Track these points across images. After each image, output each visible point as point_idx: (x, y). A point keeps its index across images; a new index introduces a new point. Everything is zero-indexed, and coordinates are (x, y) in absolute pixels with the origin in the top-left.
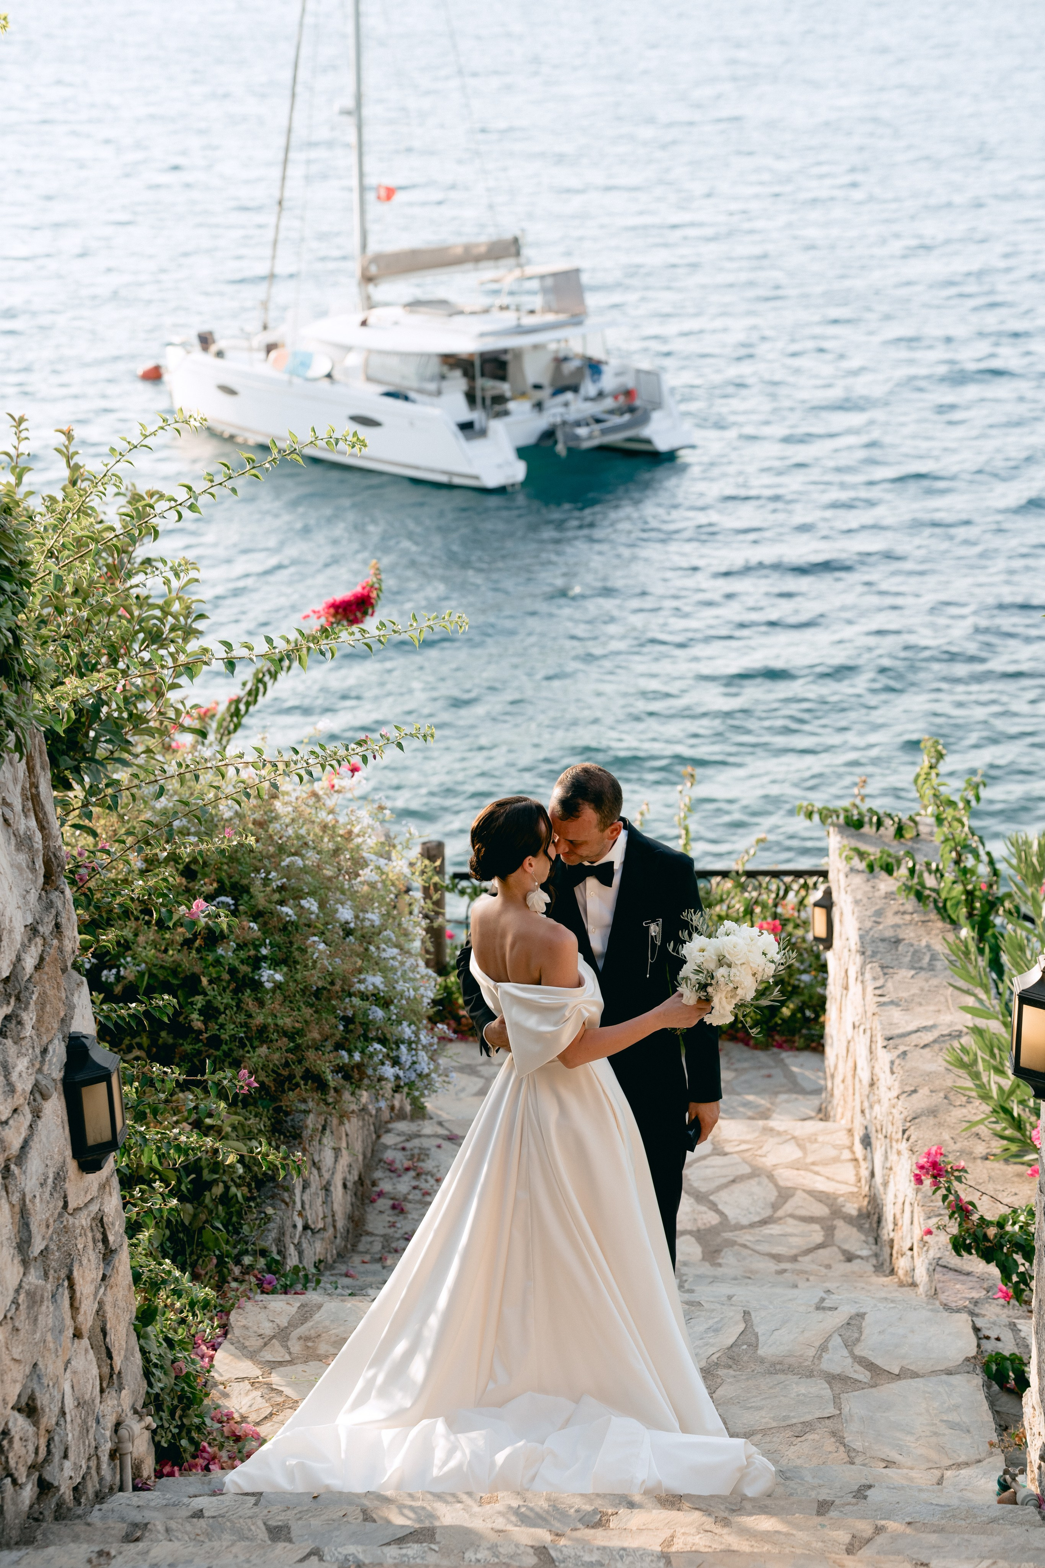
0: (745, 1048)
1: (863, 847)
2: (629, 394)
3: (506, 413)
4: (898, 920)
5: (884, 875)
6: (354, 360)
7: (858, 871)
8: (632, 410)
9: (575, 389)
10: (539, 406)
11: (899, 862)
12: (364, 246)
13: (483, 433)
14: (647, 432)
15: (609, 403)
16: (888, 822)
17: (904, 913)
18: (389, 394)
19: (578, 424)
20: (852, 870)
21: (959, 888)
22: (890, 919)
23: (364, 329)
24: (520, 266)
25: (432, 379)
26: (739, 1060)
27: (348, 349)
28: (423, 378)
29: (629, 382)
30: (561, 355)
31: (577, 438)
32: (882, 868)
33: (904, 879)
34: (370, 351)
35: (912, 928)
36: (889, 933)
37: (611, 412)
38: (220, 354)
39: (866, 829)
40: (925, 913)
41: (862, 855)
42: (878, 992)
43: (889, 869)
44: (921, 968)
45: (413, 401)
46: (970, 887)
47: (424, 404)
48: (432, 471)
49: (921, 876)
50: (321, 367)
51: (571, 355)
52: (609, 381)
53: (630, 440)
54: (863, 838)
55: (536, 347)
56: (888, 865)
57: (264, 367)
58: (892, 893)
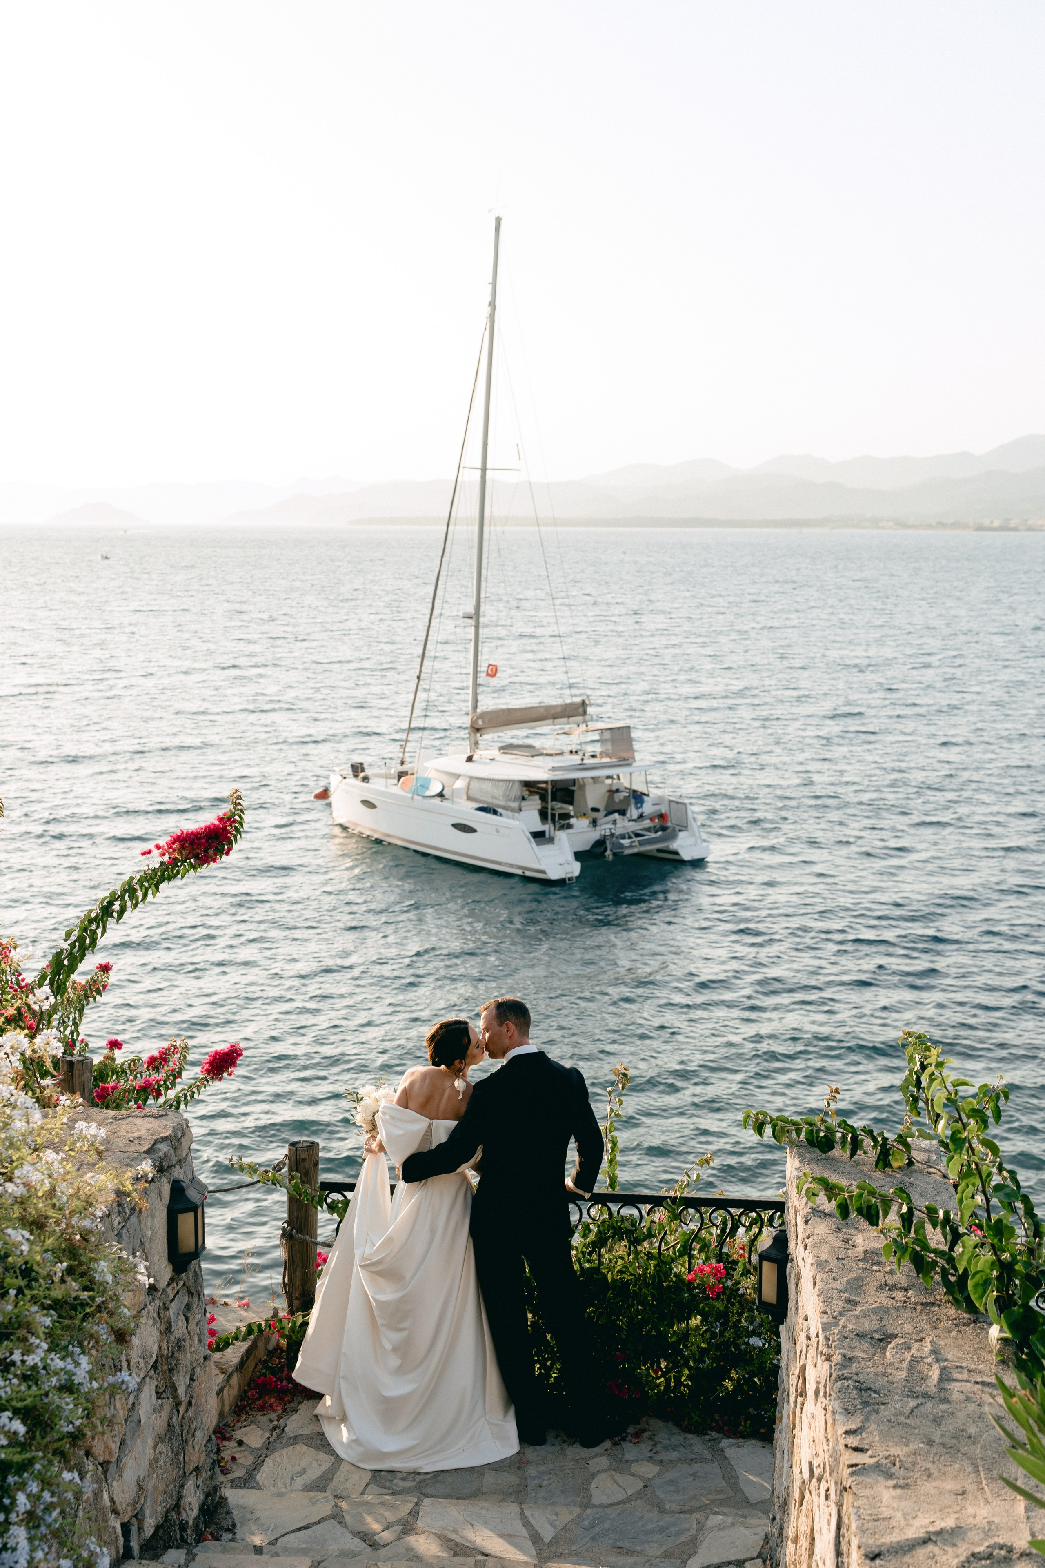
0: (675, 1430)
1: (834, 1179)
2: (662, 816)
3: (569, 826)
4: (883, 1299)
5: (864, 1223)
6: (460, 784)
7: (825, 1215)
8: (664, 829)
9: (623, 813)
10: (594, 822)
11: (887, 1203)
12: (475, 707)
13: (551, 840)
14: (675, 845)
15: (647, 823)
16: (868, 1142)
17: (894, 1287)
18: (481, 809)
19: (623, 837)
20: (815, 1211)
21: (987, 1256)
22: (874, 1299)
23: (469, 764)
24: (584, 721)
25: (514, 800)
26: (666, 1448)
27: (458, 776)
28: (507, 798)
29: (664, 809)
30: (614, 788)
31: (622, 846)
32: (859, 1211)
33: (894, 1234)
34: (471, 778)
35: (907, 1314)
36: (868, 1325)
37: (648, 830)
38: (366, 779)
39: (837, 1152)
40: (928, 1291)
41: (831, 1190)
42: (853, 1441)
43: (871, 1216)
44: (925, 1395)
45: (501, 815)
46: (1006, 1256)
47: (508, 817)
48: (511, 866)
49: (921, 1227)
50: (436, 789)
51: (622, 789)
52: (648, 808)
53: (659, 850)
54: (831, 1163)
55: (595, 780)
56: (869, 1207)
57: (395, 789)
58: (875, 1252)
